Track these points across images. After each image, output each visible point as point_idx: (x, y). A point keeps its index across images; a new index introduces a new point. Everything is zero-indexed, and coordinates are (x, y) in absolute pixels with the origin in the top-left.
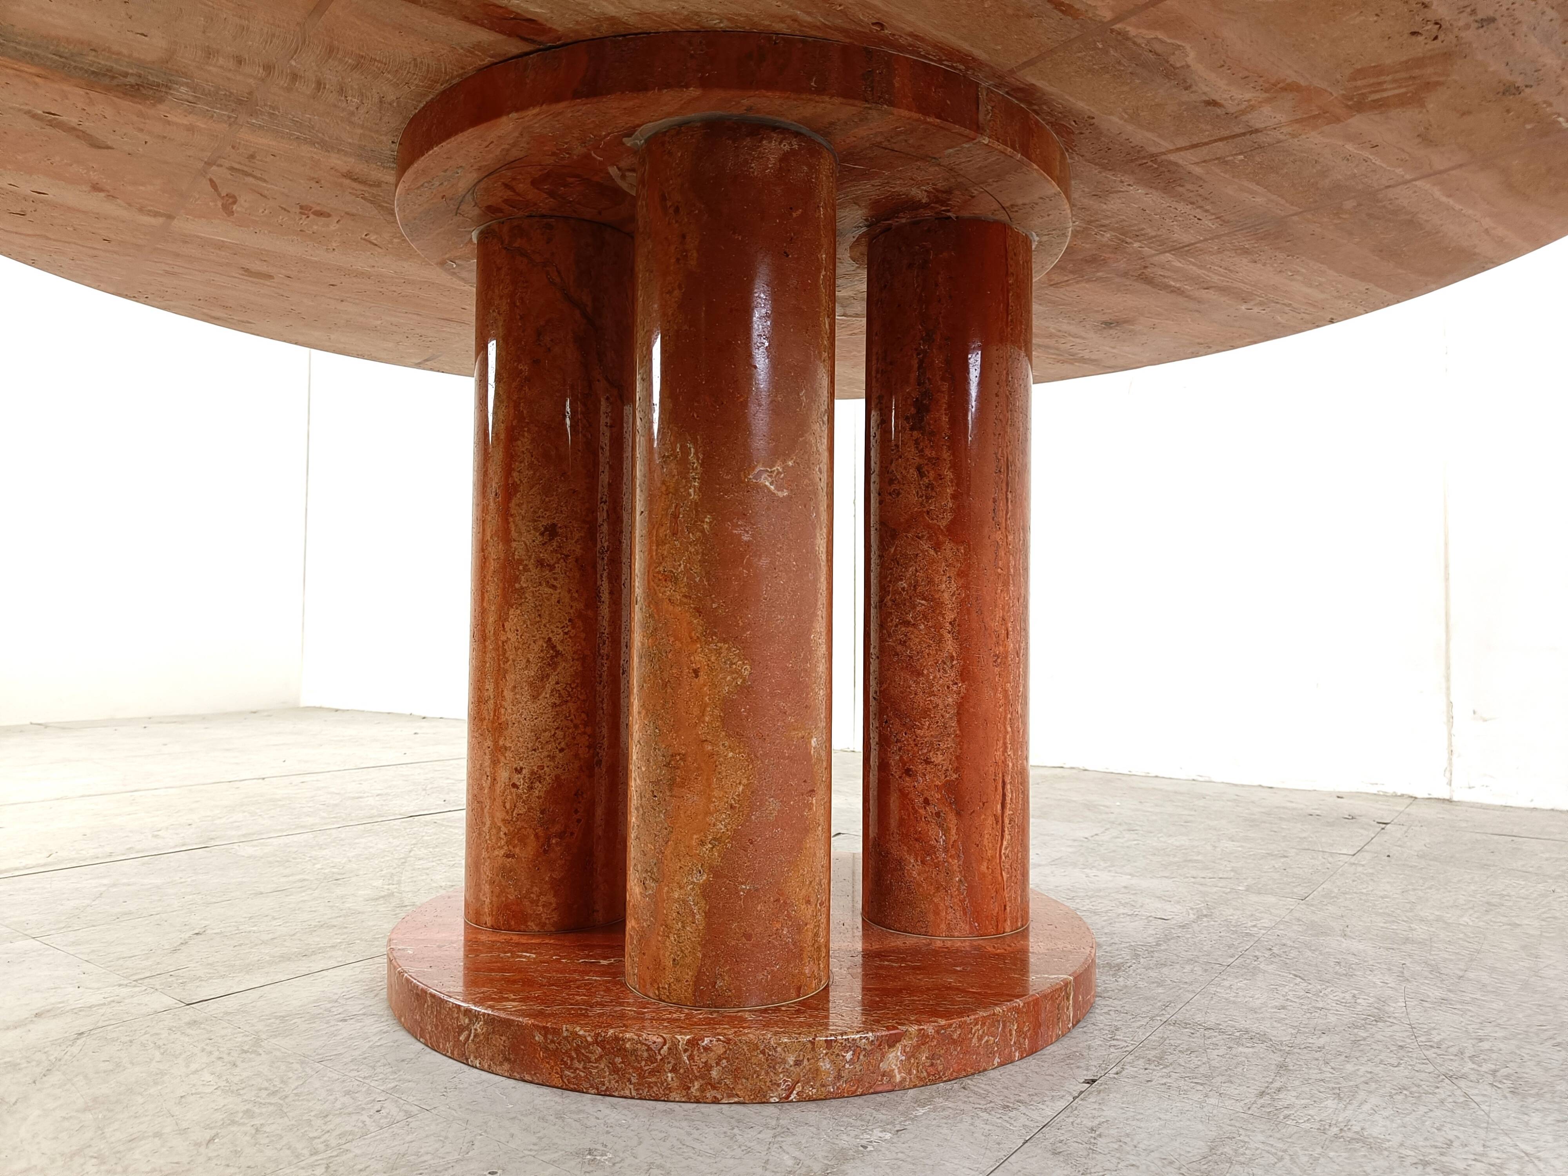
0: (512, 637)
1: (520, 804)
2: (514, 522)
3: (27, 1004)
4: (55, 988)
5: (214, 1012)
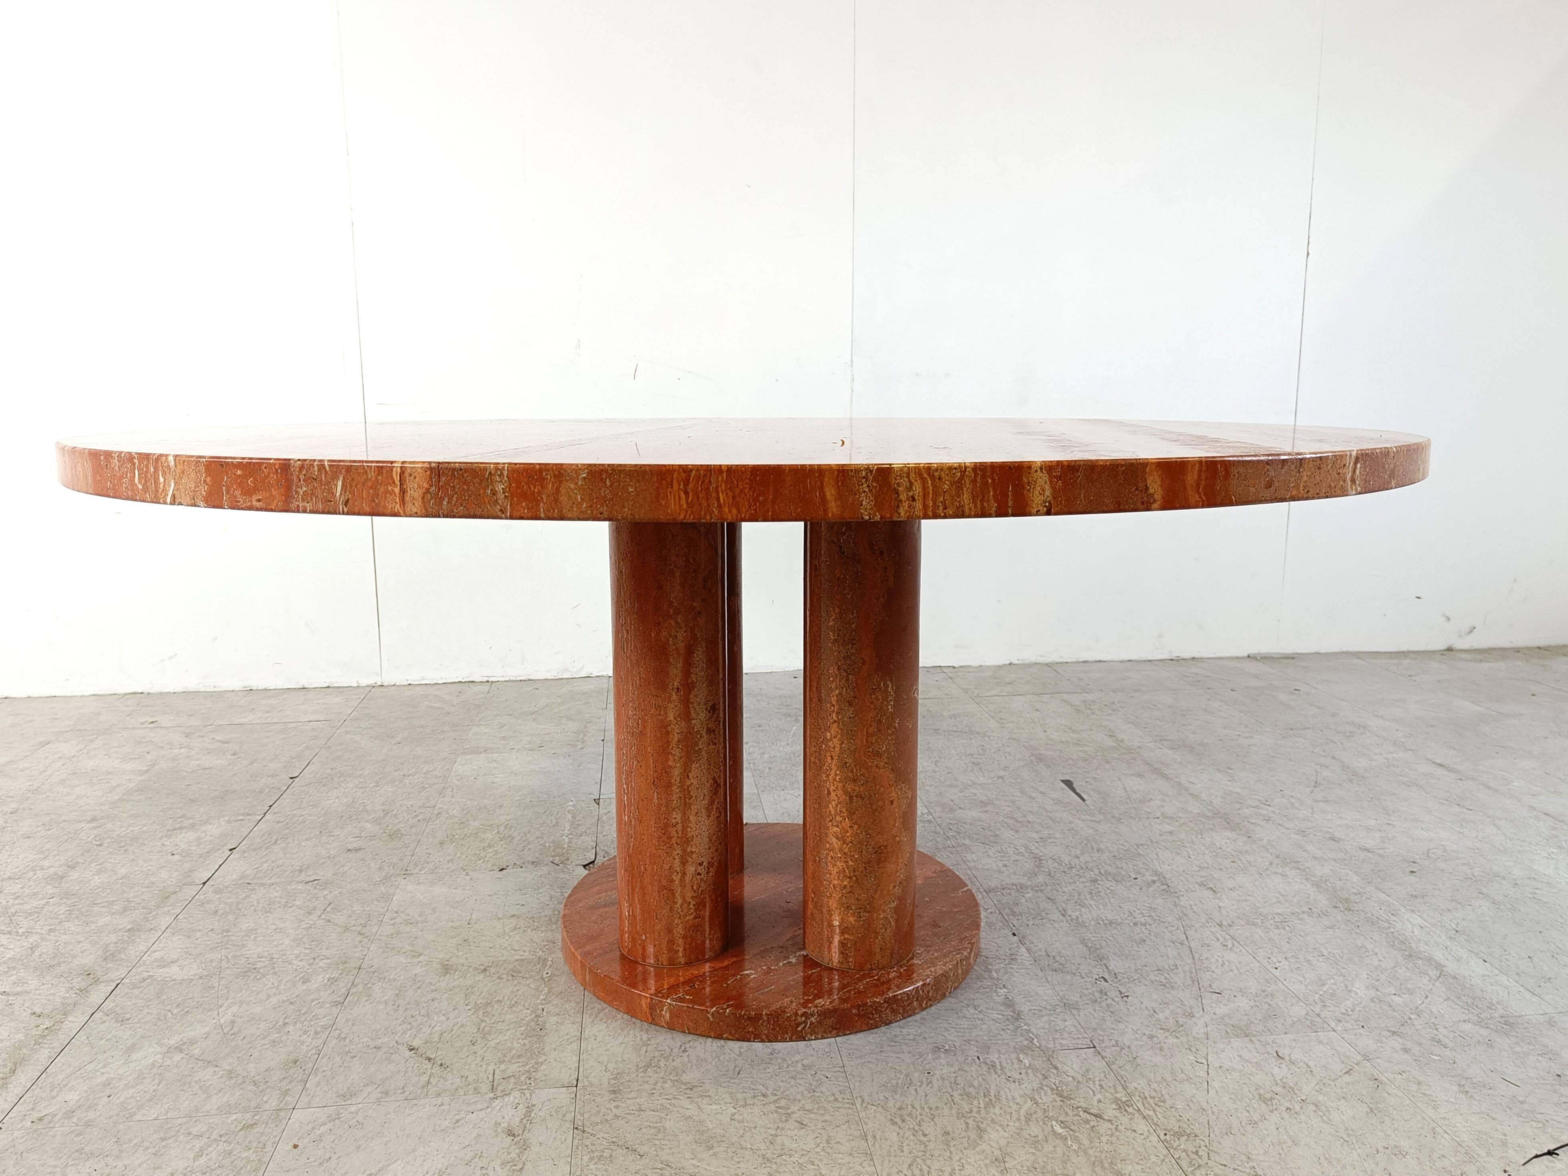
0: (694, 782)
1: (703, 884)
2: (693, 707)
3: (479, 1135)
4: (458, 1121)
5: (606, 1082)
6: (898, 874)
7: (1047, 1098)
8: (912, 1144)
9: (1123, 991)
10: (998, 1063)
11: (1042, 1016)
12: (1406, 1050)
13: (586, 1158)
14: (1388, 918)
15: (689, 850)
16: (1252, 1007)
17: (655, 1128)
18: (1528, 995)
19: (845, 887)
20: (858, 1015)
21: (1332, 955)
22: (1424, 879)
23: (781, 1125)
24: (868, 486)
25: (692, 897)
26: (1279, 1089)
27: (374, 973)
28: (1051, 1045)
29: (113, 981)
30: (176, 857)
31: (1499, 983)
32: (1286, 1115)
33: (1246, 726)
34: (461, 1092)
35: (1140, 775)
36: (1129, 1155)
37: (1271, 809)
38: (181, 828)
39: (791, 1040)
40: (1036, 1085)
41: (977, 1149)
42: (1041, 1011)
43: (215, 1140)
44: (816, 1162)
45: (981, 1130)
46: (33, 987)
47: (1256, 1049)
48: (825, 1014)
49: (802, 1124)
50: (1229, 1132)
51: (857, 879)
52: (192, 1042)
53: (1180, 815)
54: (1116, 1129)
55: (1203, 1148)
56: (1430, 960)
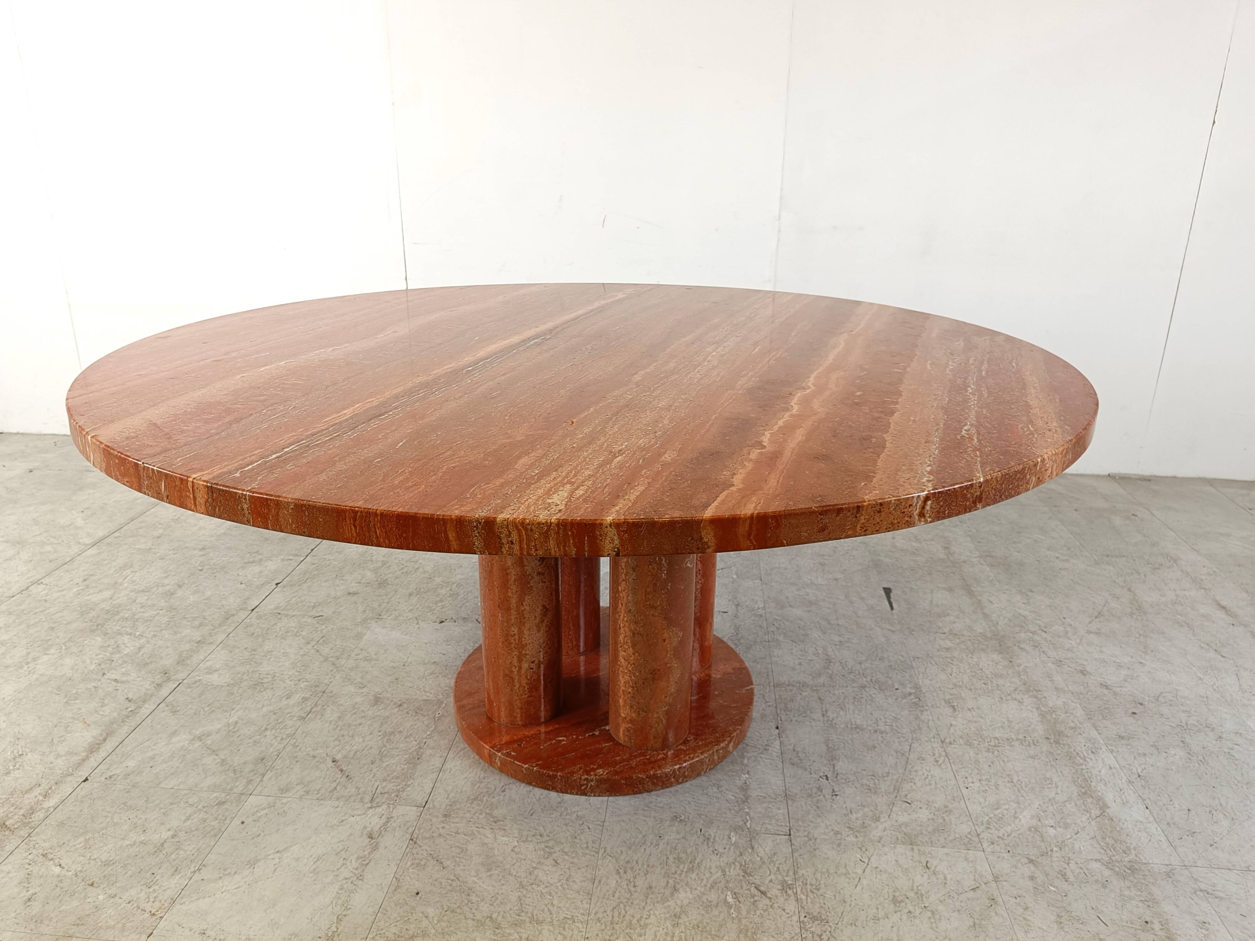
1: (534, 675)
3: (351, 834)
4: (342, 821)
5: (443, 807)
6: (669, 689)
7: (734, 872)
8: (623, 892)
9: (836, 790)
10: (713, 836)
11: (764, 802)
12: (1032, 878)
13: (409, 863)
14: (1086, 755)
15: (523, 652)
16: (929, 820)
17: (461, 848)
18: (1165, 844)
19: (629, 693)
20: (626, 784)
21: (1019, 782)
22: (1140, 722)
23: (542, 861)
24: (479, 533)
25: (527, 684)
26: (911, 894)
27: (331, 697)
28: (758, 829)
29: (178, 680)
30: (243, 586)
31: (1147, 830)
32: (905, 917)
33: (1069, 549)
34: (352, 799)
35: (950, 590)
36: (770, 928)
37: (1044, 635)
38: (252, 562)
39: (577, 794)
40: (731, 860)
41: (665, 905)
42: (765, 798)
43: (200, 810)
44: (553, 894)
45: (675, 889)
46: (132, 678)
47: (913, 856)
48: (600, 781)
49: (556, 862)
50: (853, 924)
51: (637, 690)
52: (209, 734)
53: (965, 633)
54: (771, 906)
55: (828, 933)
56: (1100, 799)
